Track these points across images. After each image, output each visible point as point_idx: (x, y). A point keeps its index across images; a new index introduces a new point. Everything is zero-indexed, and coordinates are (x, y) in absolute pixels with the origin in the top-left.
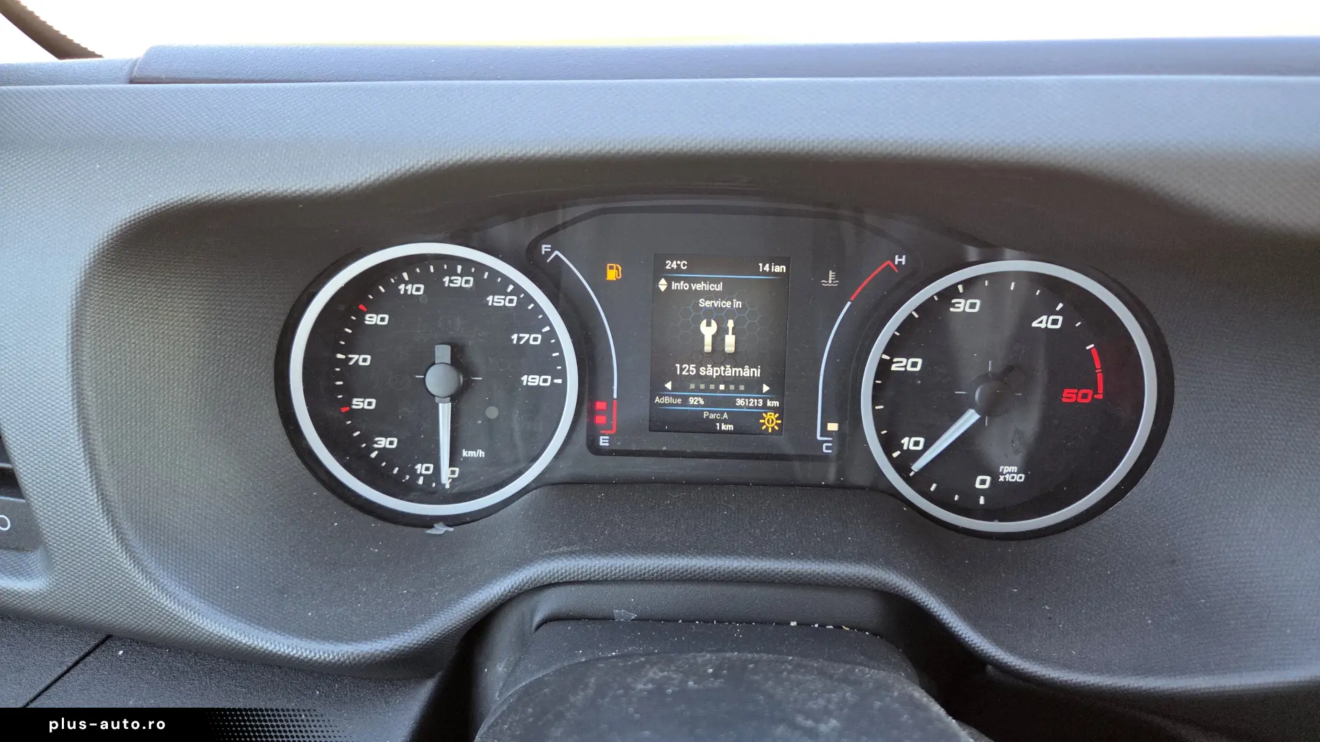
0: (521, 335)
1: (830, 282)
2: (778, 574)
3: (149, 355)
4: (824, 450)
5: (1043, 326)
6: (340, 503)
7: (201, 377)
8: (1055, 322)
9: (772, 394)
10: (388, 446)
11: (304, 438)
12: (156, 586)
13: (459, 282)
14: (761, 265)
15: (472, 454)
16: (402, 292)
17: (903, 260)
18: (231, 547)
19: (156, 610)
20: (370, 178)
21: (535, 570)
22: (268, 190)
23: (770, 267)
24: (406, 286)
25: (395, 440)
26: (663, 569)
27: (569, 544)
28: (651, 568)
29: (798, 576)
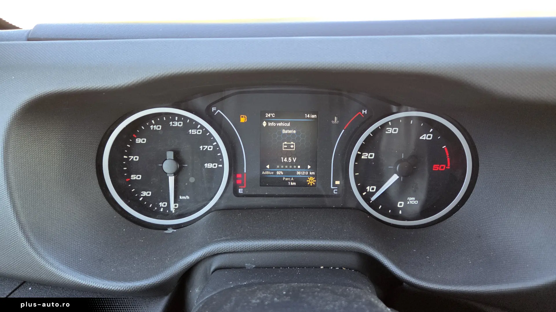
0: (204, 146)
1: (335, 121)
2: (315, 247)
3: (39, 159)
4: (334, 193)
5: (424, 138)
6: (126, 220)
7: (63, 168)
8: (429, 137)
9: (312, 169)
10: (147, 195)
11: (110, 193)
12: (44, 260)
13: (176, 124)
14: (306, 115)
15: (184, 198)
16: (152, 129)
17: (366, 112)
18: (77, 242)
19: (44, 270)
21: (211, 248)
22: (89, 87)
23: (310, 116)
24: (153, 126)
25: (150, 192)
26: (266, 246)
27: (226, 236)
28: (261, 246)
29: (323, 247)
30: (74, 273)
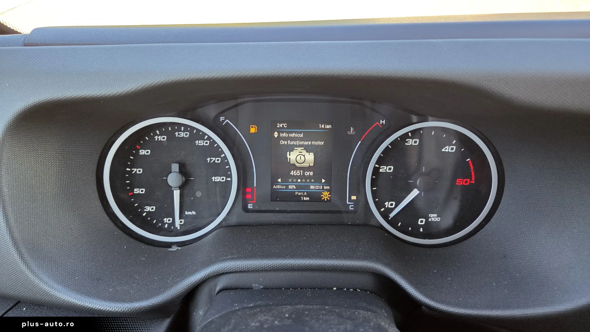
0: (211, 158)
1: (351, 132)
2: (327, 266)
3: (34, 171)
4: (350, 209)
5: (447, 151)
6: (127, 237)
7: (60, 181)
8: (452, 149)
9: (326, 183)
10: (151, 210)
11: (111, 208)
12: (38, 278)
13: (182, 135)
14: (320, 125)
15: (190, 213)
16: (156, 140)
17: (384, 122)
18: (74, 259)
19: (38, 290)
20: (133, 89)
21: (216, 267)
22: (86, 95)
23: (324, 126)
24: (158, 137)
25: (154, 207)
26: (275, 265)
27: (232, 254)
28: (269, 265)
29: (336, 267)
30: (70, 293)
